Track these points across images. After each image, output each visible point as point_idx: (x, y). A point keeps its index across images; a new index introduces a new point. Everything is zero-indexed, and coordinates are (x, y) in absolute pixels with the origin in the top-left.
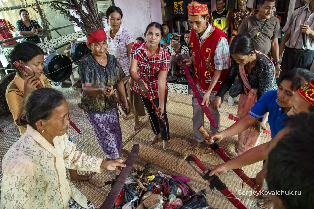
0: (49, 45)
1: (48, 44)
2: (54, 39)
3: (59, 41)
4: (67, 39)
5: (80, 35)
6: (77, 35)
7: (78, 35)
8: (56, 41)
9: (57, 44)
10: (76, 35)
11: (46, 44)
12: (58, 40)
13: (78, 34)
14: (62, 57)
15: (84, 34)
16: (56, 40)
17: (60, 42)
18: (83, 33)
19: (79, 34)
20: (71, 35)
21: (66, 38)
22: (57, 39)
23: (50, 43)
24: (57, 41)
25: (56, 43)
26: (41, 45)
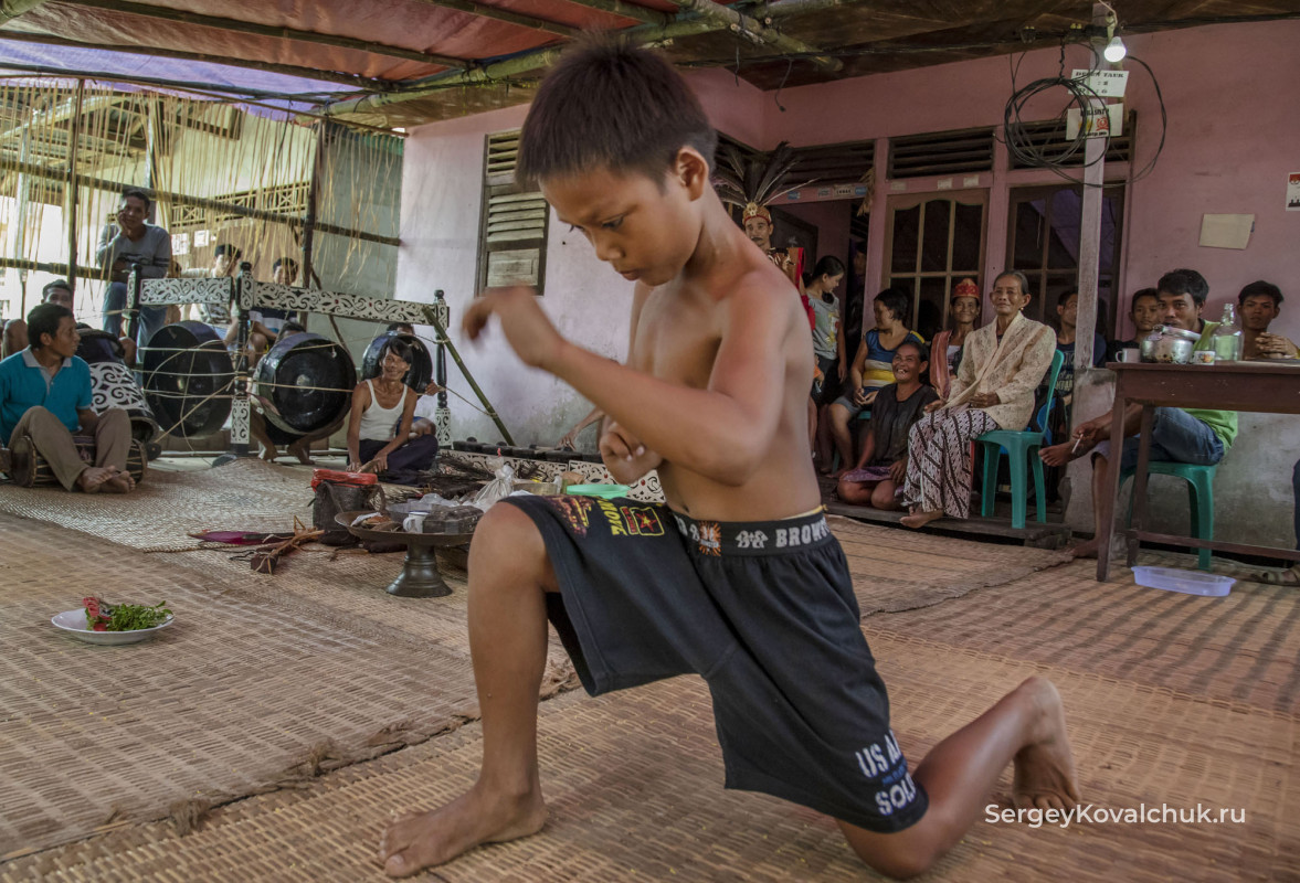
0: (310, 304)
1: (308, 299)
2: (330, 293)
3: (340, 304)
4: (369, 309)
5: (411, 314)
6: (402, 309)
7: (404, 313)
8: (332, 301)
9: (333, 310)
10: (399, 311)
11: (302, 296)
12: (340, 301)
13: (406, 310)
14: (335, 354)
15: (425, 318)
16: (335, 297)
17: (343, 309)
18: (422, 314)
19: (411, 310)
20: (384, 305)
21: (366, 304)
22: (340, 298)
23: (312, 299)
24: (337, 302)
25: (331, 307)
26: (286, 291)
